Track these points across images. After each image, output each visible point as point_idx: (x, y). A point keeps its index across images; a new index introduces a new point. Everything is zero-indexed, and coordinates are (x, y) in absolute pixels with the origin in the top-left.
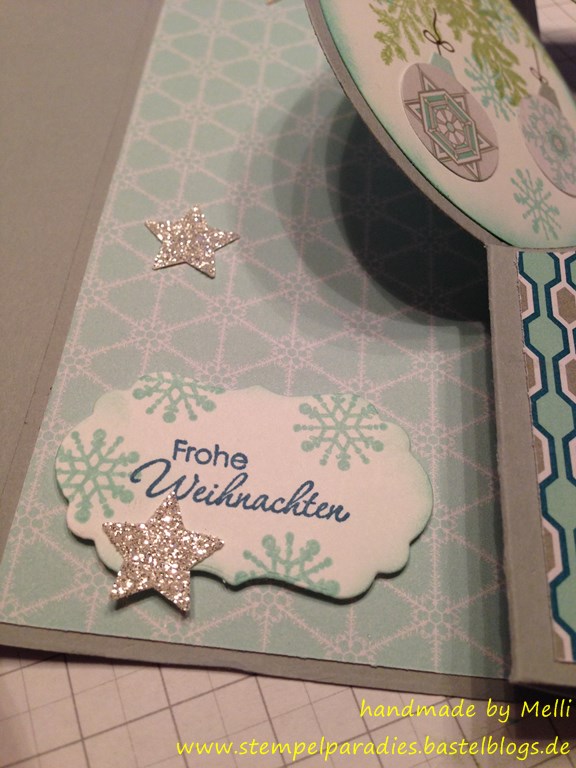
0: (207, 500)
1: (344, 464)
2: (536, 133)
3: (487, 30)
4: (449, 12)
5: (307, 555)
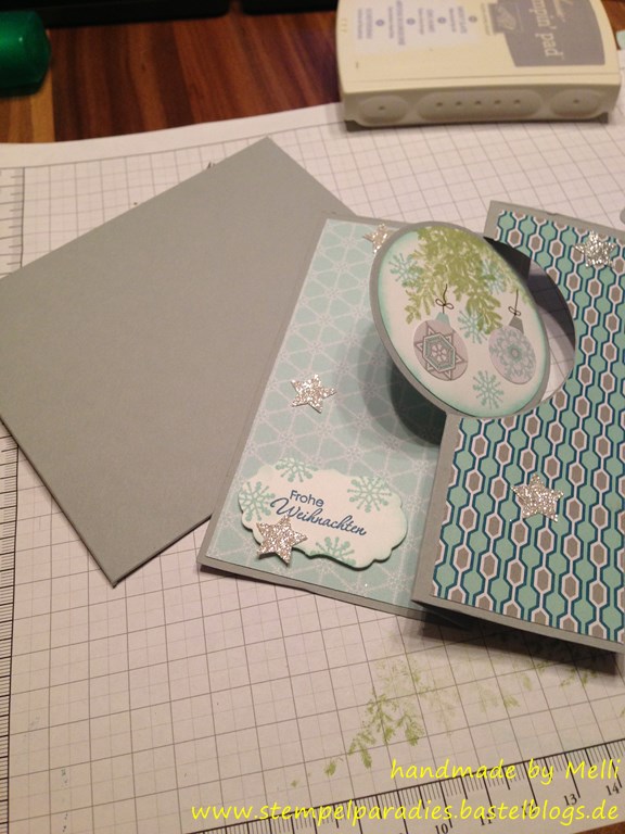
0: (303, 519)
1: (368, 510)
2: (499, 348)
3: (482, 289)
4: (456, 283)
5: (344, 548)
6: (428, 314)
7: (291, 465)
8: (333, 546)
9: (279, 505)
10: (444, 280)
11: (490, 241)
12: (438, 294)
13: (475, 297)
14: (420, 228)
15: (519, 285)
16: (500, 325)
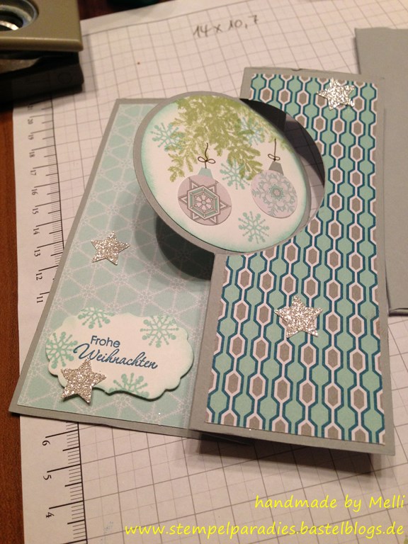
0: (102, 360)
2: (262, 191)
3: (242, 142)
4: (217, 141)
5: (138, 382)
6: (191, 170)
7: (91, 313)
8: (129, 382)
9: (80, 350)
10: (205, 139)
11: (246, 101)
12: (200, 152)
13: (236, 150)
14: (179, 100)
15: (276, 135)
16: (260, 171)
